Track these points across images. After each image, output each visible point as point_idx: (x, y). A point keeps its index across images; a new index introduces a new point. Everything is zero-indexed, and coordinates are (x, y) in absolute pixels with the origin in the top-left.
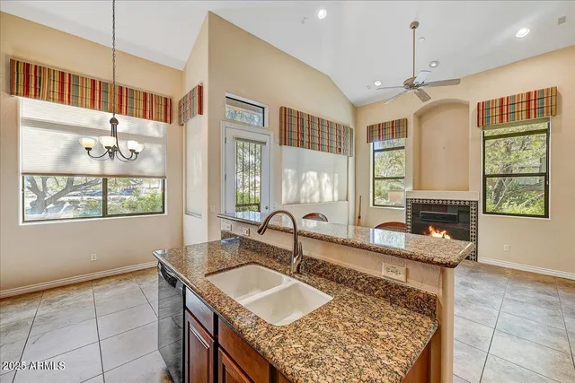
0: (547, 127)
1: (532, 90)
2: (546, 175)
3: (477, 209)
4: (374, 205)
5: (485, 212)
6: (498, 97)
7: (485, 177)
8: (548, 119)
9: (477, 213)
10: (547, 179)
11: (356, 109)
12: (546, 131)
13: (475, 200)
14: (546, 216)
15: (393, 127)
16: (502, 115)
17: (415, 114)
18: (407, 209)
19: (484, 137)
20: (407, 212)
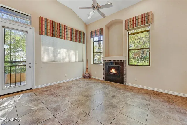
0: (149, 29)
1: (144, 13)
2: (149, 49)
3: (126, 64)
4: (93, 63)
5: (129, 65)
6: (132, 17)
7: (129, 50)
8: (149, 25)
9: (126, 65)
10: (150, 50)
11: (86, 25)
12: (149, 31)
13: (125, 60)
14: (150, 65)
15: (98, 32)
16: (133, 24)
17: (106, 26)
18: (103, 64)
19: (128, 34)
20: (103, 66)
